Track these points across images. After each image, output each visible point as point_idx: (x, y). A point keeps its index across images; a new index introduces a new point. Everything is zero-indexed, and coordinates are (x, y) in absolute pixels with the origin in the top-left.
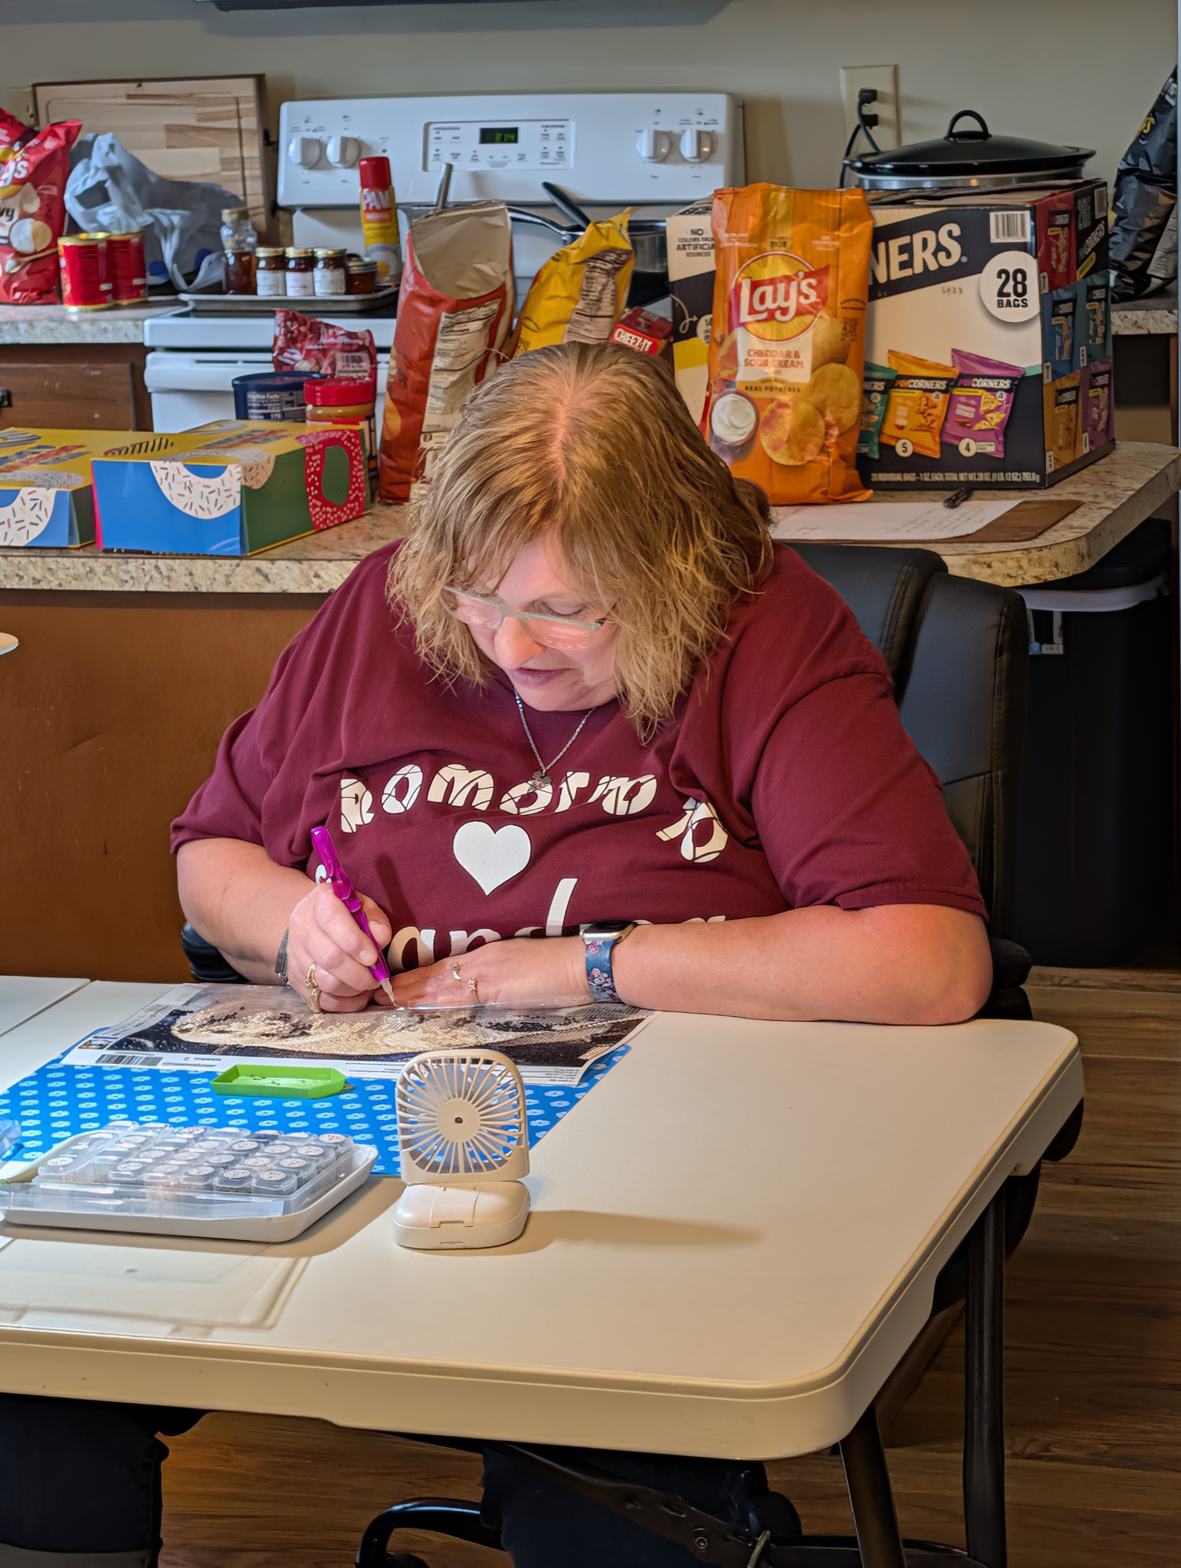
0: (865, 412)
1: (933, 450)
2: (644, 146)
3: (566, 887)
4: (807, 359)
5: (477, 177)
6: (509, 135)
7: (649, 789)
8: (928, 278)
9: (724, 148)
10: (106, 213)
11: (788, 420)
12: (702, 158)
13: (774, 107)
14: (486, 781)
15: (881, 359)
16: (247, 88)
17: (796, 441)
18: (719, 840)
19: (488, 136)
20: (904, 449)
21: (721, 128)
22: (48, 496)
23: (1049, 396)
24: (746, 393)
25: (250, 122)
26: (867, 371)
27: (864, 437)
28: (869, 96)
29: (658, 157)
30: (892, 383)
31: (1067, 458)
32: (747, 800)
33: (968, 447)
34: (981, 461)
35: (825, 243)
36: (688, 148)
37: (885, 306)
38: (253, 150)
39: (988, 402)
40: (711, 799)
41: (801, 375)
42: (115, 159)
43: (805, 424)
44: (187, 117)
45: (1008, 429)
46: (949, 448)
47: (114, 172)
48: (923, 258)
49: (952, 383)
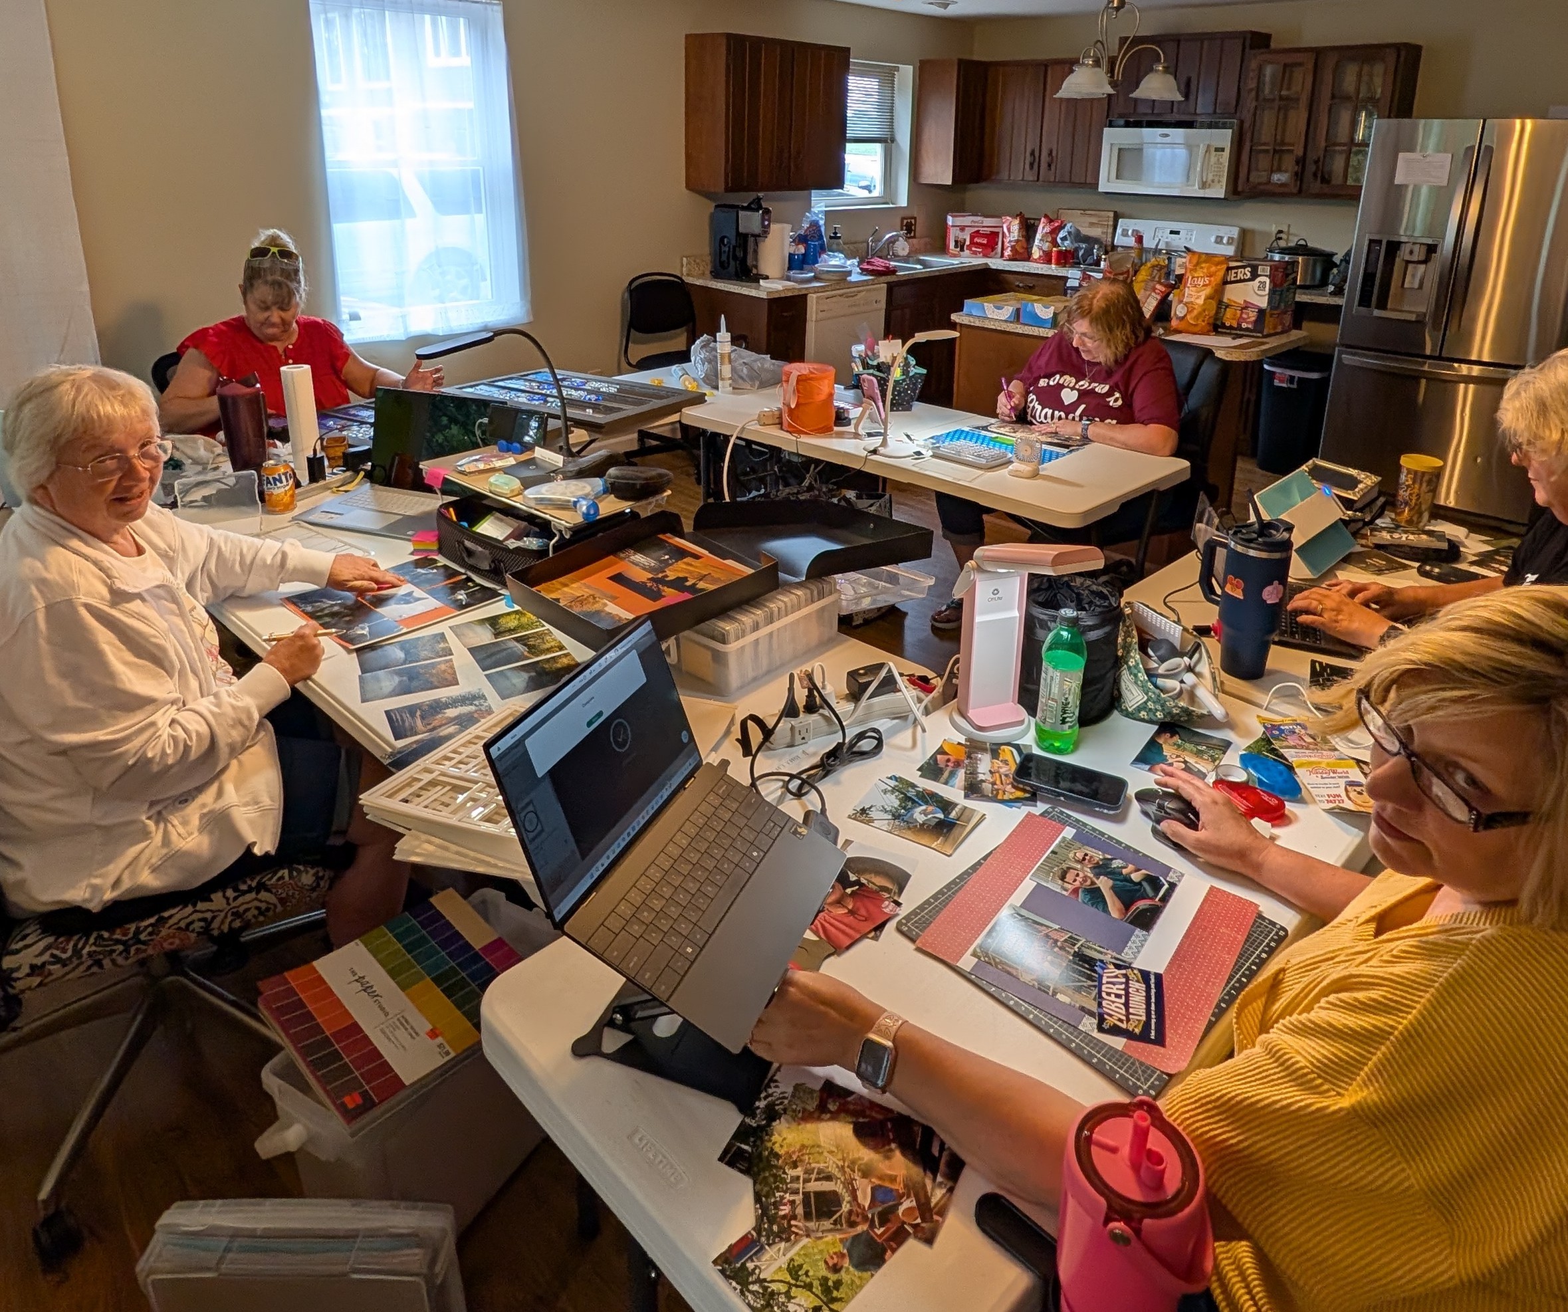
0: (1217, 313)
1: (1235, 325)
2: (1213, 239)
3: (1083, 407)
4: (1203, 298)
5: (1167, 243)
6: (1177, 233)
7: (1107, 387)
8: (1241, 281)
9: (1235, 243)
10: (1067, 243)
11: (1195, 312)
12: (1229, 243)
13: (1253, 232)
14: (1074, 381)
15: (1225, 300)
16: (1111, 214)
17: (1196, 318)
18: (1120, 402)
19: (1172, 232)
20: (1228, 324)
21: (1236, 236)
22: (1011, 309)
23: (1268, 315)
24: (1186, 304)
25: (1111, 223)
26: (1220, 302)
27: (1216, 319)
28: (1280, 232)
29: (1216, 242)
30: (1227, 306)
31: (1272, 331)
32: (1132, 395)
33: (1244, 325)
34: (1247, 329)
35: (1213, 269)
36: (1225, 241)
37: (1228, 286)
38: (1110, 230)
39: (1251, 314)
40: (1120, 392)
41: (1201, 301)
42: (1072, 230)
43: (1200, 314)
44: (1094, 220)
45: (1256, 322)
46: (1239, 325)
47: (1069, 233)
48: (1240, 276)
49: (1243, 308)
